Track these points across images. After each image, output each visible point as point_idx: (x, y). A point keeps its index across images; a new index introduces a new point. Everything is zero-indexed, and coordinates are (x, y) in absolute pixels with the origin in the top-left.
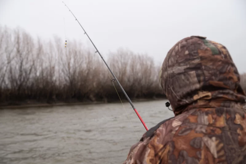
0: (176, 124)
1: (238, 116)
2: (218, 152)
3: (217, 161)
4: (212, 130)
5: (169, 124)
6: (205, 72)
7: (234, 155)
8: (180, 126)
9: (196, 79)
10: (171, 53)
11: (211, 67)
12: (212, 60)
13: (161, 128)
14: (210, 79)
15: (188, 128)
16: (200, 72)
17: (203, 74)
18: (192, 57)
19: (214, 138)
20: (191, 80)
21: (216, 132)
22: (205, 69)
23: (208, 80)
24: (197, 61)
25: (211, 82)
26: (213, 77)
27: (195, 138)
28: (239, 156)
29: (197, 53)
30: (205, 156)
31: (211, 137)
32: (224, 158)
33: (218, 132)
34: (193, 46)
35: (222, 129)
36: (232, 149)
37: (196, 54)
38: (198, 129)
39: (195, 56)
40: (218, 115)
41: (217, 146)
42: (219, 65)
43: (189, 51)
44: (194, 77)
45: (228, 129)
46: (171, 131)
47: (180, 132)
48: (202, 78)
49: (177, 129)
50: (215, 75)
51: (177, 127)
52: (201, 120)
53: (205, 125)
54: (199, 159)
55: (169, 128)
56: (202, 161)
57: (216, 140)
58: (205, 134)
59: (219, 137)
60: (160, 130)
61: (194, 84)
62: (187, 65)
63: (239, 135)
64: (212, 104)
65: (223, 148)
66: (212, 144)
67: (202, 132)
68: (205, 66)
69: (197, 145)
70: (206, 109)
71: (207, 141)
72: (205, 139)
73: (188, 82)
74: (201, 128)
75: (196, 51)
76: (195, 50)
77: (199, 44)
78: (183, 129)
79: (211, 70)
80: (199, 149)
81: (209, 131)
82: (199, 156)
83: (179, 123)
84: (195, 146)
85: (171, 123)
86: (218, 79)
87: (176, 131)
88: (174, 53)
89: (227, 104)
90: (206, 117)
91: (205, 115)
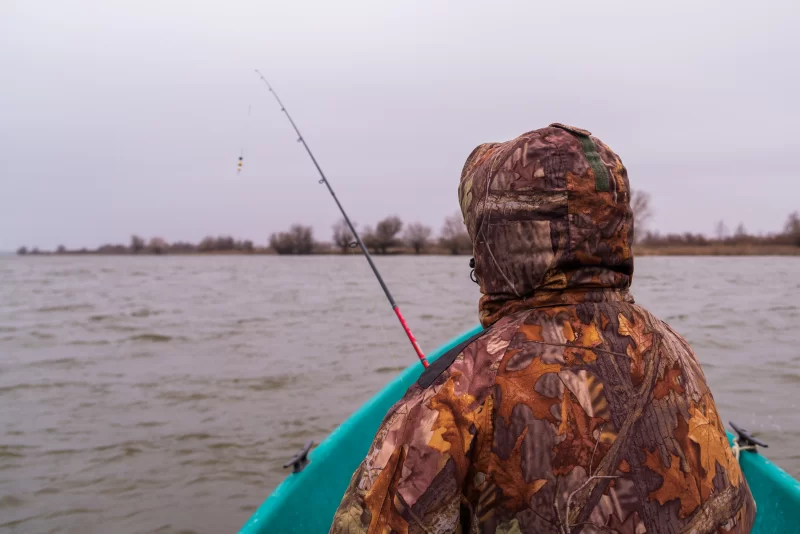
0: (494, 346)
1: (623, 320)
2: (595, 403)
3: (593, 423)
4: (576, 355)
5: (477, 350)
6: (572, 228)
7: (626, 406)
8: (506, 351)
9: (548, 242)
10: (504, 161)
11: (587, 219)
12: (591, 204)
13: (459, 362)
14: (580, 247)
15: (525, 352)
16: (560, 226)
17: (568, 232)
18: (549, 188)
19: (583, 373)
20: (537, 241)
21: (585, 359)
22: (573, 222)
23: (573, 250)
24: (559, 199)
25: (579, 253)
26: (587, 245)
27: (545, 376)
28: (635, 408)
29: (564, 179)
30: (569, 415)
31: (576, 372)
32: (606, 417)
33: (590, 357)
34: (557, 159)
35: (596, 349)
36: (621, 393)
37: (561, 184)
38: (547, 355)
39: (558, 186)
40: (583, 322)
41: (591, 389)
42: (605, 219)
43: (544, 170)
44: (545, 235)
45: (608, 349)
46: (488, 363)
47: (510, 363)
48: (562, 241)
49: (501, 357)
50: (590, 239)
51: (499, 352)
52: (550, 336)
53: (560, 345)
54: (556, 422)
55: (481, 358)
56: (563, 426)
57: (588, 376)
58: (564, 366)
59: (592, 370)
60: (458, 367)
61: (541, 250)
62: (533, 203)
63: (630, 360)
64: (568, 297)
65: (603, 393)
66: (581, 385)
67: (557, 361)
68: (574, 214)
69: (551, 392)
70: (557, 310)
71: (570, 380)
72: (566, 376)
73: (528, 243)
74: (554, 351)
75: (561, 175)
76: (560, 171)
77: (573, 155)
78: (516, 357)
79: (585, 227)
80: (556, 400)
81: (571, 358)
82: (557, 416)
83: (504, 344)
84: (547, 392)
85: (484, 346)
86: (594, 250)
87: (500, 362)
88: (508, 164)
89: (596, 295)
90: (559, 329)
91: (555, 325)
